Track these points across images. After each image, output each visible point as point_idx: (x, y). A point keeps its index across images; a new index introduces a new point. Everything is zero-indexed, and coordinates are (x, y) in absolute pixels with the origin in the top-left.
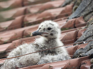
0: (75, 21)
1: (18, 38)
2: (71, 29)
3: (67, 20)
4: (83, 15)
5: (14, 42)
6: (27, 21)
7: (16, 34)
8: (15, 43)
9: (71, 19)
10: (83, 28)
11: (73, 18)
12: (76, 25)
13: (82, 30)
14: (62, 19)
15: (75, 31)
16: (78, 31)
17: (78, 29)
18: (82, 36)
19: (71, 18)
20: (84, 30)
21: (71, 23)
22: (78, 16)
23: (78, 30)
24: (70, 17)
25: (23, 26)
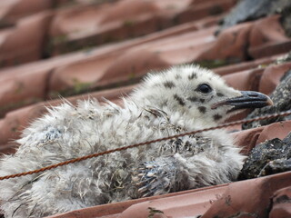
0: (247, 34)
1: (28, 101)
2: (233, 63)
3: (215, 28)
4: (279, 10)
5: (11, 115)
6: (62, 34)
7: (21, 85)
8: (17, 121)
9: (233, 25)
10: (280, 58)
11: (239, 22)
12: (251, 50)
13: (274, 69)
14: (199, 24)
15: (247, 73)
16: (262, 71)
17: (259, 64)
18: (275, 92)
19: (234, 22)
20: (283, 67)
21: (234, 41)
22: (259, 14)
23: (260, 67)
24: (228, 18)
25: (45, 55)
